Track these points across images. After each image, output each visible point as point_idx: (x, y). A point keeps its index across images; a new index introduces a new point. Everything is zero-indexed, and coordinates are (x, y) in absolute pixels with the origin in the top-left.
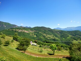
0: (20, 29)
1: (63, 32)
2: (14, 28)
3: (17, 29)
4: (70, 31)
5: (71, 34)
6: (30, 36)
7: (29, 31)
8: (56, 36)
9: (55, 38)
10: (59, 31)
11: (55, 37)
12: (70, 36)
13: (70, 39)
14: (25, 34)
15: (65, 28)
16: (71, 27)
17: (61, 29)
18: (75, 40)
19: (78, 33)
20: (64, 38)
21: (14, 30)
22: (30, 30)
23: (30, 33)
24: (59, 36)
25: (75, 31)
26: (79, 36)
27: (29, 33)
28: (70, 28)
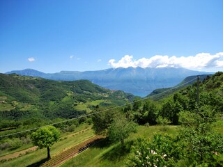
1: (51, 86)
4: (70, 82)
5: (72, 90)
8: (23, 100)
9: (20, 106)
10: (33, 82)
11: (16, 103)
12: (69, 94)
13: (70, 103)
15: (56, 74)
16: (72, 72)
17: (41, 73)
18: (81, 103)
19: (87, 85)
20: (53, 100)
24: (35, 98)
25: (81, 81)
26: (88, 92)
28: (68, 72)
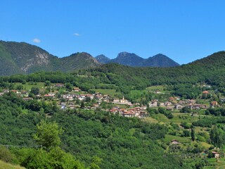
0: (69, 84)
2: (24, 71)
3: (41, 87)
6: (171, 159)
7: (153, 105)
14: (116, 135)
21: (24, 93)
22: (159, 90)
23: (164, 122)
27: (150, 120)
